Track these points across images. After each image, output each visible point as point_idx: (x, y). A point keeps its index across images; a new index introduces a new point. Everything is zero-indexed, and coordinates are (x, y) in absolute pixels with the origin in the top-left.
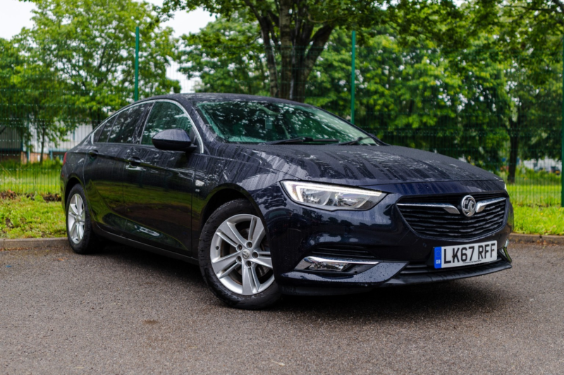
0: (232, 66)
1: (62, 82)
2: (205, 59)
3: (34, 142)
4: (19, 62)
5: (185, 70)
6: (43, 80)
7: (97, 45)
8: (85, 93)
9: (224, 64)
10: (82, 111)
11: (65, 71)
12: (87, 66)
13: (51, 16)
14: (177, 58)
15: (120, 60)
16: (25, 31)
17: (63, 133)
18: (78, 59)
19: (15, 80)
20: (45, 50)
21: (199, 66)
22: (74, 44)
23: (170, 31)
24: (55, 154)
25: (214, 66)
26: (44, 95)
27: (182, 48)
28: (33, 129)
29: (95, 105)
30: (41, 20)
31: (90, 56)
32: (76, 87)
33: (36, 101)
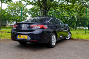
0: (36, 13)
1: (12, 15)
2: (32, 12)
3: (8, 24)
4: (6, 13)
5: (29, 14)
6: (9, 15)
7: (16, 10)
8: (15, 17)
9: (35, 13)
10: (14, 20)
11: (12, 14)
12: (15, 13)
13: (10, 6)
14: (28, 12)
15: (20, 12)
16: (6, 8)
17: (12, 23)
18: (14, 12)
19: (5, 15)
20: (9, 11)
21: (31, 13)
22: (13, 10)
23: (27, 8)
24: (11, 26)
25: (33, 13)
26: (9, 17)
27: (29, 11)
28: (8, 22)
29: (16, 19)
30: (9, 7)
31: (16, 12)
32: (14, 16)
33: (8, 18)
